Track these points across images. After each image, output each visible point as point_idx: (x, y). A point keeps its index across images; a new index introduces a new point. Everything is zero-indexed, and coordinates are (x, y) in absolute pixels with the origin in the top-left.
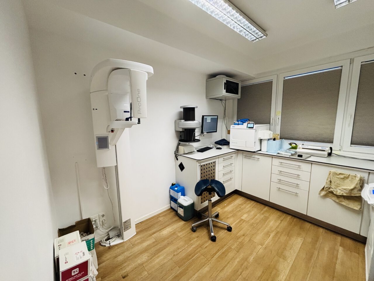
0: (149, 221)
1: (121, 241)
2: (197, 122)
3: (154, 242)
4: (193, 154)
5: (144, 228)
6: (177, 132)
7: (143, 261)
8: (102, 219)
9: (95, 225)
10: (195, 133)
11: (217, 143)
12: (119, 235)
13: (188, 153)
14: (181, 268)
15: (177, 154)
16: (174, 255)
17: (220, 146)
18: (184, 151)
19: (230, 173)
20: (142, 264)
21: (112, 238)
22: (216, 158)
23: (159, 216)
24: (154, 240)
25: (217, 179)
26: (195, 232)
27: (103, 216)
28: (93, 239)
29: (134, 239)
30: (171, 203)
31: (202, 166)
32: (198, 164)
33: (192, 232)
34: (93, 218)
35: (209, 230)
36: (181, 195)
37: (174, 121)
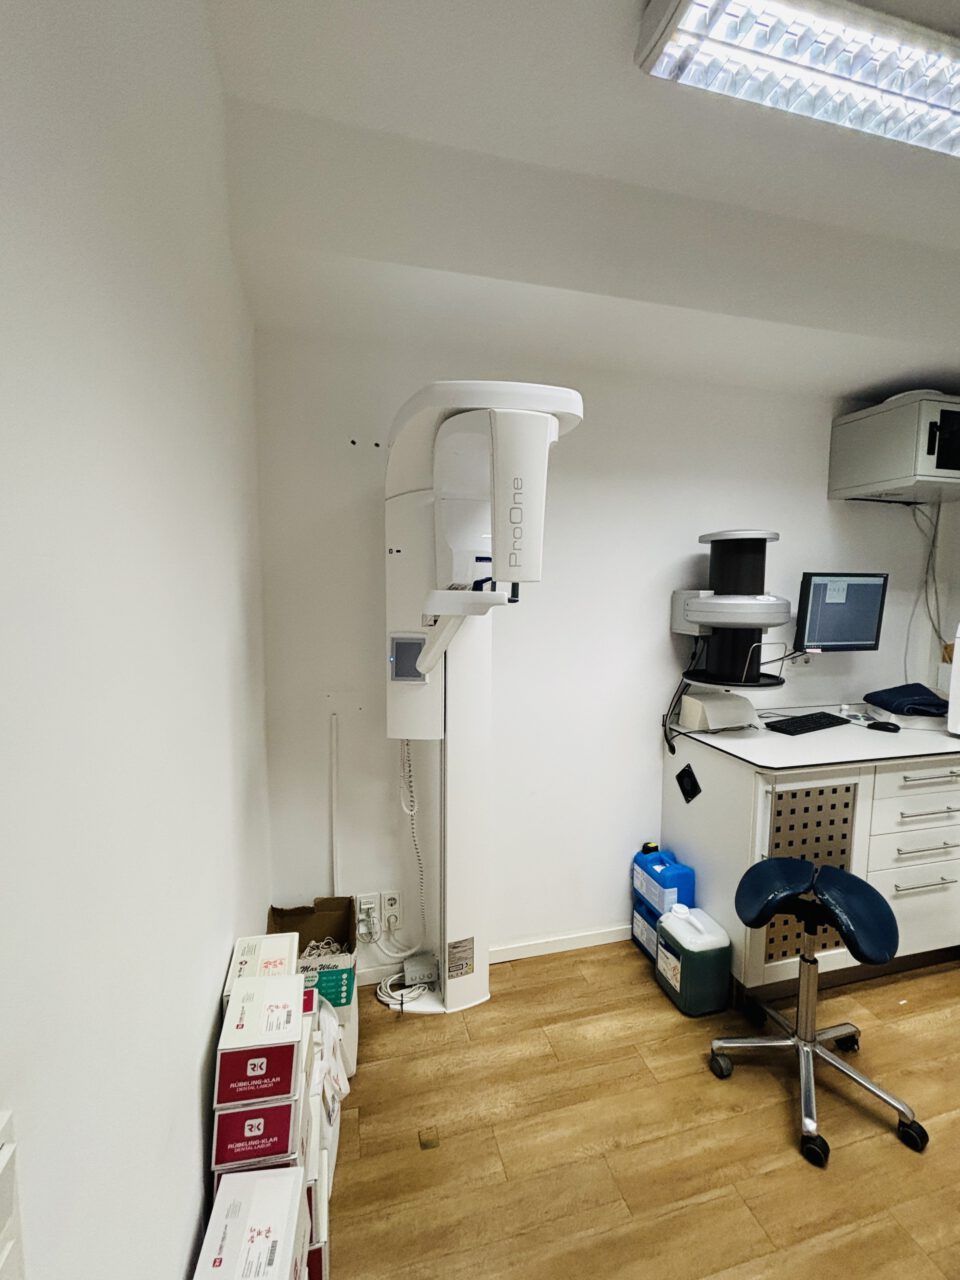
0: (540, 967)
1: (437, 1008)
2: (772, 600)
3: (546, 1057)
4: (749, 736)
5: (518, 989)
6: (677, 638)
7: (495, 1114)
8: (388, 911)
9: (367, 925)
10: (759, 647)
11: (876, 699)
12: (434, 985)
13: (724, 730)
14: (636, 1216)
15: (671, 729)
16: (617, 1146)
17: (893, 719)
18: (704, 719)
19: (939, 855)
20: (492, 1126)
21: (411, 986)
22: (859, 772)
23: (583, 959)
24: (548, 1049)
25: (857, 869)
26: (724, 1081)
27: (393, 901)
28: (351, 972)
29: (481, 1017)
30: (635, 920)
31: (780, 797)
32: (762, 787)
33: (711, 1076)
34: (363, 901)
35: (796, 1097)
36: (679, 901)
37: (671, 593)
